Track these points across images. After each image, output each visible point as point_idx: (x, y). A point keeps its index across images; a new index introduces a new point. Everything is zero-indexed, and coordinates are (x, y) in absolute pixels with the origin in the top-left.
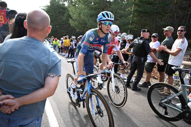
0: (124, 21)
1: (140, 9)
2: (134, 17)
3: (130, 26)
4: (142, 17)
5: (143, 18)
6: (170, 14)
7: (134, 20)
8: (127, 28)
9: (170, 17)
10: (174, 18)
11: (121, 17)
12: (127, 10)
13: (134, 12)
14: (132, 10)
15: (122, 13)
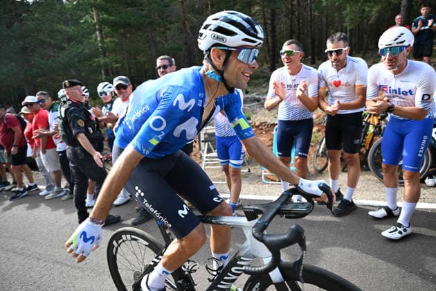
0: (80, 50)
1: (111, 18)
2: (104, 36)
3: (101, 59)
4: (124, 35)
5: (126, 37)
6: (178, 24)
7: (106, 43)
8: (94, 65)
9: (180, 31)
10: (186, 32)
11: (69, 40)
12: (82, 21)
13: (100, 26)
14: (95, 20)
15: (69, 32)
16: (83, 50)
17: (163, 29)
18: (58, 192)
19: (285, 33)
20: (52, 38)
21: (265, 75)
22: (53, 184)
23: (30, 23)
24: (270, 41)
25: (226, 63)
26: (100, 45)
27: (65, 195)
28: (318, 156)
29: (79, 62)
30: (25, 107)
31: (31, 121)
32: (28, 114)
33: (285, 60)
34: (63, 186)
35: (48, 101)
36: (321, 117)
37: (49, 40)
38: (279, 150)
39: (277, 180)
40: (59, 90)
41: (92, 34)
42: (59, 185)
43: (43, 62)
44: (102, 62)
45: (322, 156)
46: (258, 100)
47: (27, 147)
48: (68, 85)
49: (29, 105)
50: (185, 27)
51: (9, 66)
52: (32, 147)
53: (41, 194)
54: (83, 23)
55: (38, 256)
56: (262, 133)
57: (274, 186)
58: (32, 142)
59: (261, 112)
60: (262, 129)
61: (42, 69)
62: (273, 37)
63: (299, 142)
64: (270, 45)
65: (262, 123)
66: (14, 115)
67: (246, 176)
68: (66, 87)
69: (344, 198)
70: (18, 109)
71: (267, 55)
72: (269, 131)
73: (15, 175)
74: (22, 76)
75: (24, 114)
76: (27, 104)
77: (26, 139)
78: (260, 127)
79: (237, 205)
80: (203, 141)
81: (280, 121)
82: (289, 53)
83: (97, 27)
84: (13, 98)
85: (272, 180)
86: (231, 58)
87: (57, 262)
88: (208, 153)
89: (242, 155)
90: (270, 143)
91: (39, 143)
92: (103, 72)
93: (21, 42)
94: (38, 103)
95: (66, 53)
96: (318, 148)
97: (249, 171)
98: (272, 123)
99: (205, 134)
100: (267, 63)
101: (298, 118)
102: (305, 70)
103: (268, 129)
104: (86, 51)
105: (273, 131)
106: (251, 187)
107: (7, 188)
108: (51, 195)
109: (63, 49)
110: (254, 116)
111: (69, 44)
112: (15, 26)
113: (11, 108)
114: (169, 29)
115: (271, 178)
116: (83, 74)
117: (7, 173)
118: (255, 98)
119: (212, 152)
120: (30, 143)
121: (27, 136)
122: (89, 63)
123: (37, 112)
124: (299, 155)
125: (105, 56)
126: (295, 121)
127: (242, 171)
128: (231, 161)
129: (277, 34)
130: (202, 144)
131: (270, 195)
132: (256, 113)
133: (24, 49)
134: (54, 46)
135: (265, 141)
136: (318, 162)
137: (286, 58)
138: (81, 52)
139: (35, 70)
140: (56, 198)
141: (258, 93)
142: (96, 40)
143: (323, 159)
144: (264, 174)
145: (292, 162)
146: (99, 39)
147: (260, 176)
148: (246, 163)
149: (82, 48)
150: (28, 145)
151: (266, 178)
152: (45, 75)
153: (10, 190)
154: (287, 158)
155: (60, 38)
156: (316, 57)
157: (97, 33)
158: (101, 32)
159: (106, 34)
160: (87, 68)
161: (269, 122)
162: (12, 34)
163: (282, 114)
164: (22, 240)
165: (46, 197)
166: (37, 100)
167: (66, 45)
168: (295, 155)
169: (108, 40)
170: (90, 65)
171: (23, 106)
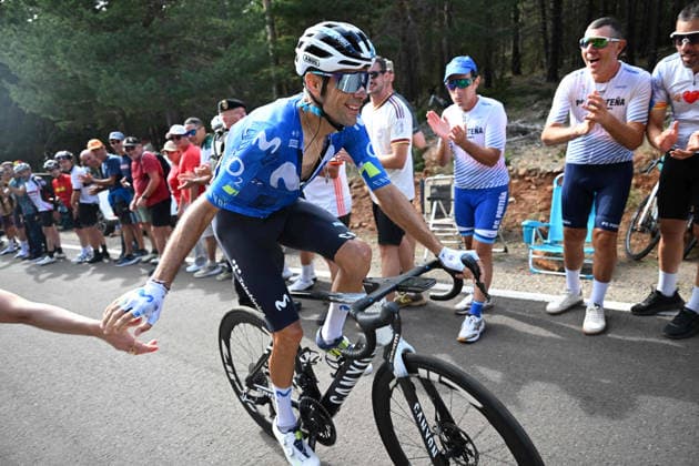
0: (242, 56)
2: (277, 32)
3: (271, 69)
6: (391, 7)
7: (280, 45)
8: (262, 78)
9: (394, 19)
10: (405, 18)
11: (228, 40)
12: (245, 11)
13: (272, 16)
14: (265, 8)
15: (228, 28)
16: (247, 55)
17: (367, 17)
18: (213, 268)
19: (577, 11)
20: (204, 39)
21: (537, 88)
22: (204, 256)
23: (175, 18)
24: (549, 27)
25: (324, 92)
26: (271, 46)
27: (221, 272)
28: (633, 231)
29: (241, 74)
30: (170, 142)
31: (177, 163)
32: (173, 153)
33: (589, 56)
34: (218, 260)
35: (201, 133)
36: (644, 160)
37: (199, 41)
38: (565, 216)
39: (557, 269)
40: (212, 118)
41: (260, 29)
42: (213, 258)
43: (192, 75)
44: (273, 74)
45: (642, 231)
46: (525, 132)
47: (170, 200)
48: (225, 106)
49: (176, 138)
50: (403, 10)
51: (147, 83)
52: (178, 201)
53: (189, 269)
54: (245, 14)
55: (185, 357)
56: (529, 188)
57: (550, 279)
58: (178, 194)
59: (528, 152)
60: (530, 181)
61: (189, 86)
62: (557, 20)
63: (604, 203)
64: (550, 34)
65: (530, 171)
66: (154, 154)
67: (499, 259)
68: (223, 109)
69: (687, 306)
70: (158, 146)
71: (543, 55)
72: (542, 184)
73: (156, 240)
74: (163, 98)
75: (168, 152)
76: (172, 138)
77: (170, 188)
78: (527, 178)
79: (485, 304)
80: (429, 199)
81: (570, 165)
82: (597, 43)
83: (267, 18)
84: (151, 130)
85: (547, 269)
86: (328, 86)
87: (211, 369)
88: (436, 218)
89: (496, 222)
90: (544, 205)
91: (187, 194)
92: (274, 89)
93: (162, 47)
94: (186, 135)
95: (222, 61)
96: (634, 216)
97: (506, 251)
98: (549, 170)
99: (432, 187)
100: (542, 67)
101: (604, 160)
102: (625, 72)
103: (540, 181)
104: (252, 56)
105: (551, 184)
106: (510, 278)
107: (145, 258)
108: (202, 272)
109: (218, 55)
110: (517, 159)
111: (227, 46)
112: (154, 23)
113: (150, 144)
114: (377, 16)
115: (545, 264)
116: (246, 93)
117: (145, 238)
118: (518, 128)
119: (443, 217)
120: (175, 195)
121: (172, 186)
122: (255, 75)
123: (185, 148)
124: (604, 227)
125: (277, 63)
126: (597, 165)
127: (494, 250)
128: (477, 231)
129: (563, 14)
130: (427, 203)
131: (542, 292)
132: (519, 154)
133: (166, 57)
134: (206, 51)
135: (535, 201)
136: (633, 241)
137: (590, 52)
138: (243, 59)
139: (181, 88)
140: (209, 276)
141: (525, 119)
142: (265, 39)
143: (644, 236)
144: (532, 256)
145: (589, 238)
146: (269, 37)
147: (525, 260)
148: (502, 238)
149: (246, 51)
150: (173, 196)
151: (536, 264)
152: (193, 95)
153: (147, 261)
154: (579, 231)
155: (215, 38)
156: (636, 53)
157: (267, 27)
158: (272, 25)
159: (279, 29)
160: (252, 83)
161: (543, 168)
162: (152, 35)
163: (575, 154)
164: (164, 333)
165: (196, 275)
166: (185, 131)
167: (222, 49)
168: (595, 227)
169: (283, 38)
170: (256, 78)
171: (167, 140)
